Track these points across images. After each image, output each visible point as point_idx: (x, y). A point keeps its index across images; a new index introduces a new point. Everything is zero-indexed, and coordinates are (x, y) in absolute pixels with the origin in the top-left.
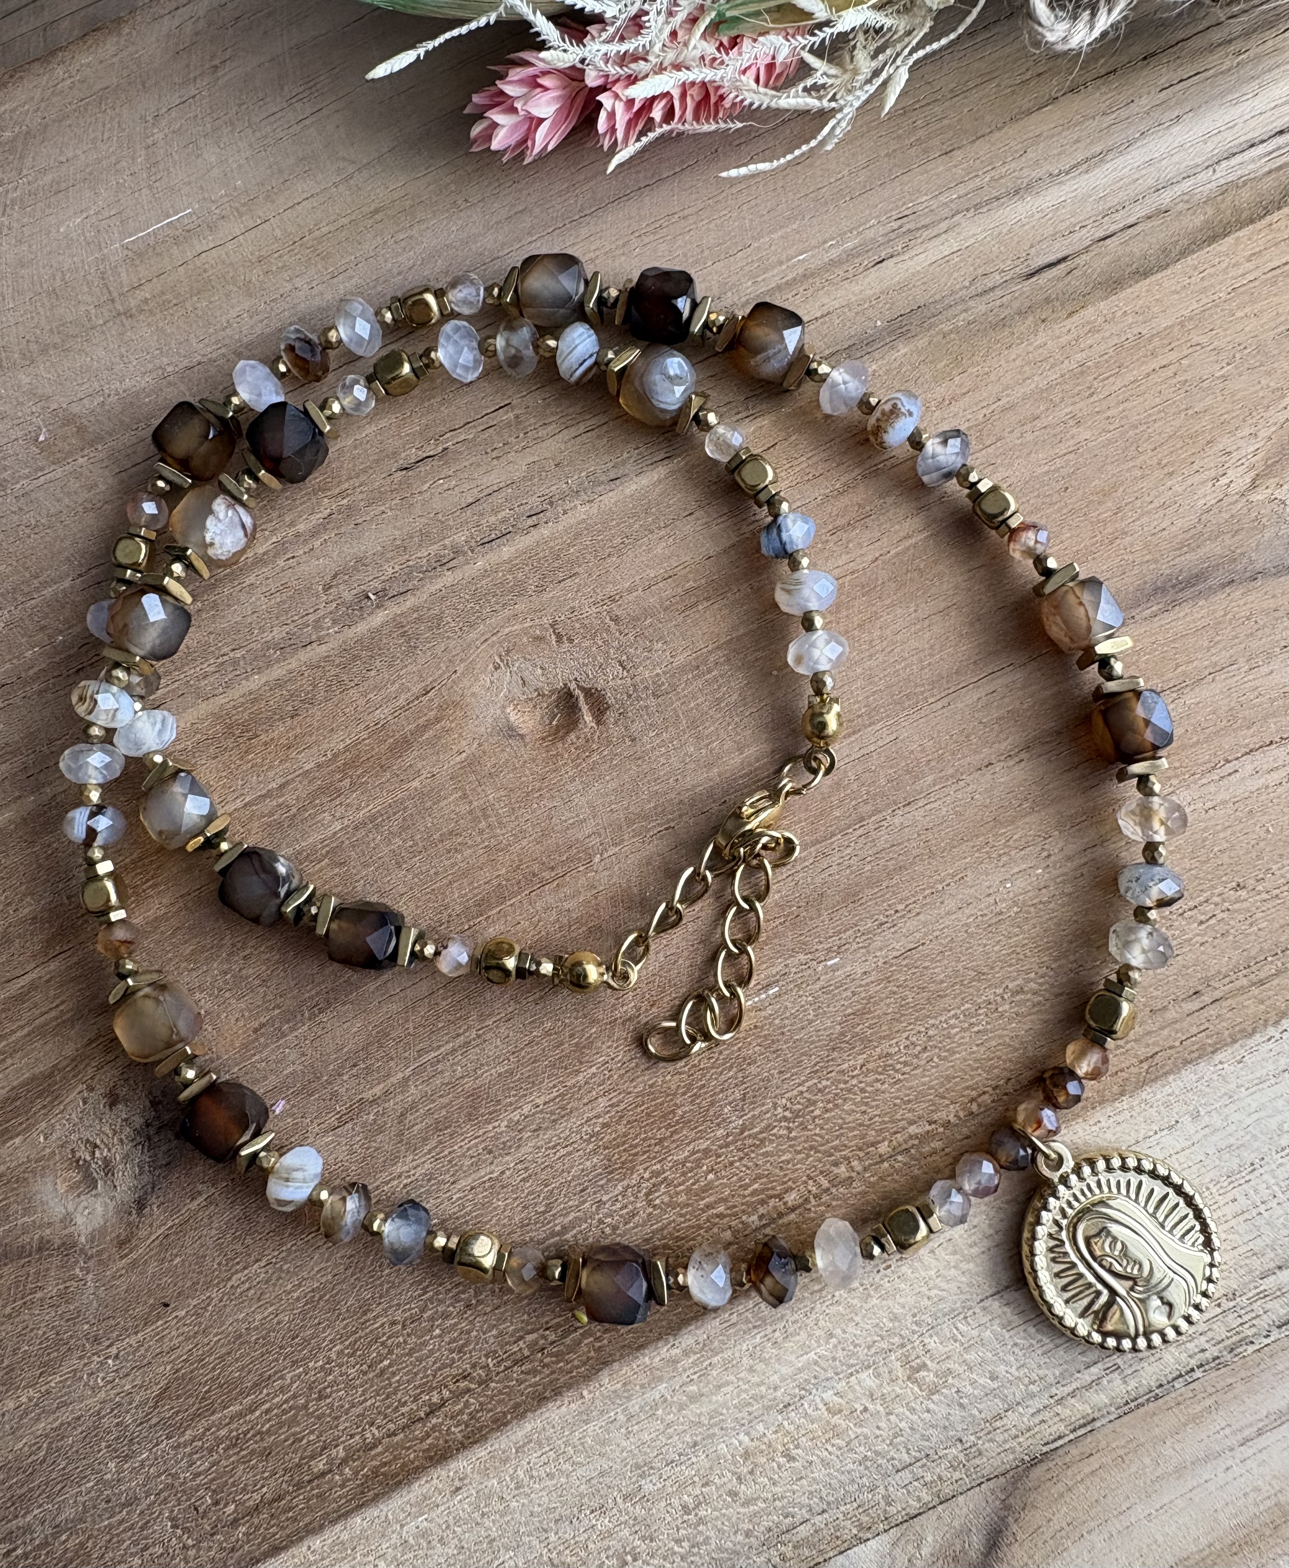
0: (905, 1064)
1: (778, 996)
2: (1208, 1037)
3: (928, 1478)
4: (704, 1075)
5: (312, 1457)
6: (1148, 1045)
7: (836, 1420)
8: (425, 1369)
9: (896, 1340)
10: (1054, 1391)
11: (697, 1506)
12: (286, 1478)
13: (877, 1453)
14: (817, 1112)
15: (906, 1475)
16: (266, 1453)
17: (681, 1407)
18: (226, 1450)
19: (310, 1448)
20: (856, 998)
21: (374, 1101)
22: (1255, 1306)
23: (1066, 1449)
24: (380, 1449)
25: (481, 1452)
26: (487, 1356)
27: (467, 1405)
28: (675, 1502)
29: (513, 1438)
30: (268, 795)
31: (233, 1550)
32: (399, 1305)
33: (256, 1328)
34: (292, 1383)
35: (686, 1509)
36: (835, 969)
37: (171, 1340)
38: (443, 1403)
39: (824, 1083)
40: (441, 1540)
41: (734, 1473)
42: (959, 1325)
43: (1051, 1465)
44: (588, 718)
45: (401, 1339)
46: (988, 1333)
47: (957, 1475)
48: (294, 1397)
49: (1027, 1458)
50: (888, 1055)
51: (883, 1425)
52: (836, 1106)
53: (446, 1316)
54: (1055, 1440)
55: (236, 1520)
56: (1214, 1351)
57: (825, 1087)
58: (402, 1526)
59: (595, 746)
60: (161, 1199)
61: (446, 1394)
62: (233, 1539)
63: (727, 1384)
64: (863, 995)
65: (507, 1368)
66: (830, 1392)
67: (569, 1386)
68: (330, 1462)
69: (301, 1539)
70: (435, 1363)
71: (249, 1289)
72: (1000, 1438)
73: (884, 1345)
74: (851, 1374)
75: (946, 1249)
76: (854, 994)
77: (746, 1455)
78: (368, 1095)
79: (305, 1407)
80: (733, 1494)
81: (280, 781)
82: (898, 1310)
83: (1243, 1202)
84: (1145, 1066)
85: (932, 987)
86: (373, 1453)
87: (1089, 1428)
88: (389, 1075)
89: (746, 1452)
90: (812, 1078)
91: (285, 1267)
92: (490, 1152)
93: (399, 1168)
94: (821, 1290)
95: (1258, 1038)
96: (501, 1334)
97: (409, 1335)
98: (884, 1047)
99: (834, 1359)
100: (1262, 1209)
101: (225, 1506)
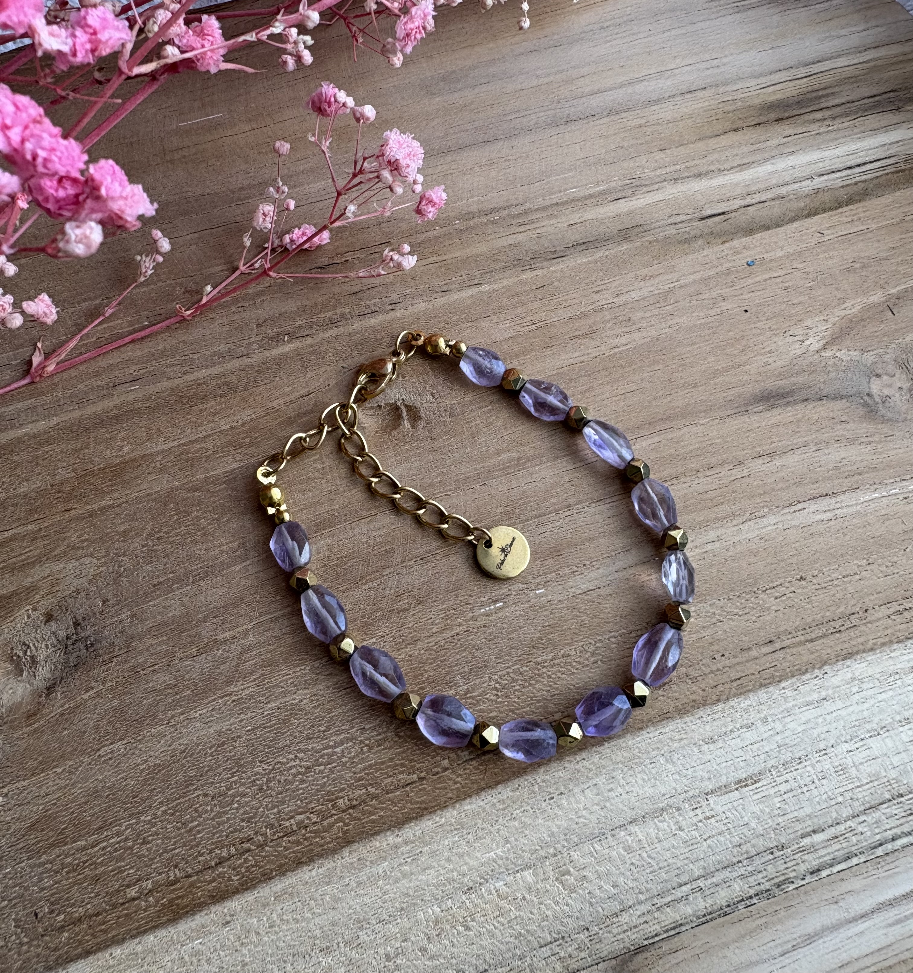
0: (579, 663)
1: (500, 608)
2: (775, 671)
3: (562, 954)
4: (446, 653)
5: (128, 886)
6: (737, 671)
7: (503, 904)
8: (222, 831)
9: (552, 851)
10: (655, 900)
11: (397, 956)
12: (106, 899)
13: (528, 931)
14: (517, 687)
15: (546, 951)
16: (96, 880)
17: (397, 881)
18: (68, 873)
19: (128, 879)
20: (552, 616)
21: (225, 642)
22: (796, 857)
23: (660, 944)
24: (178, 885)
25: (250, 897)
26: (266, 827)
27: (246, 861)
28: (381, 951)
29: (274, 889)
30: (196, 441)
31: (55, 949)
32: (212, 783)
33: (109, 788)
34: (126, 829)
35: (388, 958)
36: (541, 596)
37: (47, 788)
38: (231, 856)
39: (525, 668)
40: (209, 961)
41: (426, 934)
42: (595, 845)
43: (649, 954)
44: (406, 423)
45: (209, 808)
46: (615, 853)
47: (583, 955)
48: (126, 839)
49: (632, 948)
50: (568, 655)
51: (535, 911)
52: (530, 685)
53: (244, 795)
54: (653, 937)
55: (63, 927)
56: (767, 885)
57: (525, 671)
58: (182, 945)
59: (408, 440)
60: (65, 689)
61: (233, 850)
62: (57, 941)
63: (430, 867)
64: (557, 615)
65: (279, 838)
66: (501, 883)
67: (320, 856)
68: (140, 892)
69: (107, 947)
70: (230, 827)
71: (110, 759)
72: (615, 931)
73: (542, 853)
74: (518, 871)
75: (591, 791)
76: (551, 613)
77: (437, 922)
78: (221, 637)
79: (131, 848)
80: (423, 950)
81: (205, 433)
82: (555, 830)
83: (793, 784)
84: (735, 684)
85: (602, 616)
86: (173, 888)
87: (677, 931)
88: (237, 626)
89: (437, 919)
90: (516, 664)
91: (140, 746)
92: (296, 686)
93: (232, 688)
94: (504, 809)
95: (808, 676)
96: (279, 812)
97: (215, 805)
98: (566, 650)
99: (507, 859)
100: (805, 789)
101: (58, 915)
